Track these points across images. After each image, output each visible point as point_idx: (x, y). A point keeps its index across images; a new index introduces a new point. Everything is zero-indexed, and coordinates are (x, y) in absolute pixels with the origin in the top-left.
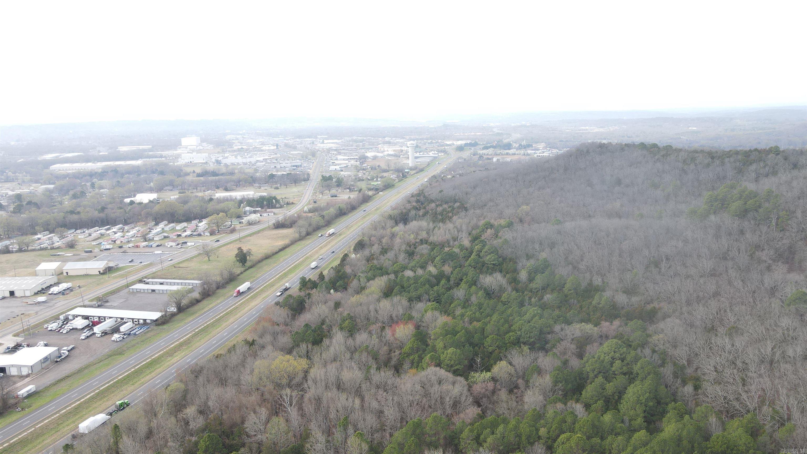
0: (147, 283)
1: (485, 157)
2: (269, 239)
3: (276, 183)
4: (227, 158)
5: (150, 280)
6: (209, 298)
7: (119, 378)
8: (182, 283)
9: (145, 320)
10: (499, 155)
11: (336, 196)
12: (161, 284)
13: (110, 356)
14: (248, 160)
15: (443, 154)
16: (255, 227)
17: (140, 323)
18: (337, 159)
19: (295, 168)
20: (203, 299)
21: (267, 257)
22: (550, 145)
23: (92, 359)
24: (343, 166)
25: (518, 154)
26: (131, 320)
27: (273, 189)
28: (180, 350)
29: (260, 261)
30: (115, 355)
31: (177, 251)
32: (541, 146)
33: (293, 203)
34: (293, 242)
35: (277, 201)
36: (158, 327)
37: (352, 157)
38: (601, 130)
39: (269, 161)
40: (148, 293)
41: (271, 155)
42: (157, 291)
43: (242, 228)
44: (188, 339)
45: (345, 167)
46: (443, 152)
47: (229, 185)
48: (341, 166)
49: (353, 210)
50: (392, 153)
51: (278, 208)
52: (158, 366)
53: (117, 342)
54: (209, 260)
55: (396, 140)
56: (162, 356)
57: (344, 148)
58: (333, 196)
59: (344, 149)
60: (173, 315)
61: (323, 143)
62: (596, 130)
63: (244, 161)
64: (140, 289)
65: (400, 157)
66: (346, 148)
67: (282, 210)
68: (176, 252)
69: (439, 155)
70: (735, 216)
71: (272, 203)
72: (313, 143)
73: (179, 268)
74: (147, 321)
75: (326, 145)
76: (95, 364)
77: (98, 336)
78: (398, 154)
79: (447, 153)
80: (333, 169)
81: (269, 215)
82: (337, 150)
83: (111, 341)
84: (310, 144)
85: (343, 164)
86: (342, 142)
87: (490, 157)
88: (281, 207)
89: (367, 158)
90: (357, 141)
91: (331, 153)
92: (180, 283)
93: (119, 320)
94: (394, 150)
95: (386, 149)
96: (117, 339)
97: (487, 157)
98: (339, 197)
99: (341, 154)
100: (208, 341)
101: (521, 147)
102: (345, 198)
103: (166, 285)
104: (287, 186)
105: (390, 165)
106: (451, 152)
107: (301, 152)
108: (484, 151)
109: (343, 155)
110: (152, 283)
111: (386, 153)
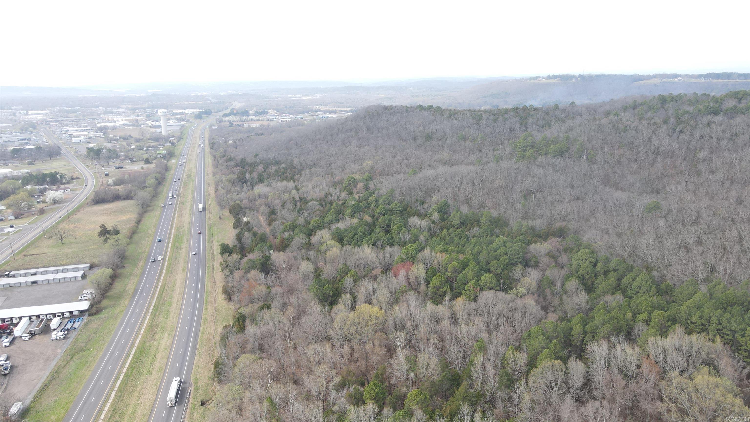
0: (11, 277)
1: (235, 124)
2: (103, 215)
5: (13, 273)
7: (124, 371)
9: (71, 313)
10: (245, 121)
11: (122, 168)
12: (33, 274)
13: (72, 355)
15: (186, 122)
16: (66, 204)
17: (65, 316)
18: (69, 131)
19: (28, 141)
20: (113, 281)
23: (53, 364)
25: (262, 120)
26: (51, 316)
27: (27, 166)
28: (157, 332)
30: (77, 353)
32: (272, 112)
33: (78, 178)
34: (141, 215)
35: (61, 176)
36: (94, 316)
38: (308, 97)
40: (28, 286)
42: (39, 283)
45: (88, 138)
46: (183, 120)
48: (84, 137)
49: (163, 179)
50: (126, 122)
52: (153, 351)
53: (61, 340)
54: (62, 243)
55: (112, 109)
57: (62, 119)
58: (118, 168)
60: (99, 301)
61: (27, 114)
64: (15, 284)
65: (141, 126)
67: (74, 186)
69: (182, 123)
70: (556, 156)
71: (58, 178)
72: (14, 114)
73: (31, 255)
74: (74, 313)
75: (34, 116)
76: (65, 366)
77: (25, 338)
78: (136, 124)
79: (188, 121)
80: (80, 141)
81: (64, 191)
82: (56, 121)
83: (53, 340)
84: (10, 115)
85: (83, 135)
86: (50, 113)
87: (240, 123)
88: (68, 183)
89: (105, 128)
90: (68, 112)
91: (52, 125)
92: (60, 270)
93: (34, 318)
94: (126, 120)
95: (115, 119)
96: (60, 338)
97: (237, 123)
98: (126, 168)
99: (67, 125)
100: (179, 318)
101: (257, 113)
102: (136, 168)
103: (42, 274)
104: (42, 161)
105: (143, 135)
106: (192, 120)
107: (11, 125)
108: (227, 118)
109: (71, 127)
110: (20, 275)
111: (122, 123)
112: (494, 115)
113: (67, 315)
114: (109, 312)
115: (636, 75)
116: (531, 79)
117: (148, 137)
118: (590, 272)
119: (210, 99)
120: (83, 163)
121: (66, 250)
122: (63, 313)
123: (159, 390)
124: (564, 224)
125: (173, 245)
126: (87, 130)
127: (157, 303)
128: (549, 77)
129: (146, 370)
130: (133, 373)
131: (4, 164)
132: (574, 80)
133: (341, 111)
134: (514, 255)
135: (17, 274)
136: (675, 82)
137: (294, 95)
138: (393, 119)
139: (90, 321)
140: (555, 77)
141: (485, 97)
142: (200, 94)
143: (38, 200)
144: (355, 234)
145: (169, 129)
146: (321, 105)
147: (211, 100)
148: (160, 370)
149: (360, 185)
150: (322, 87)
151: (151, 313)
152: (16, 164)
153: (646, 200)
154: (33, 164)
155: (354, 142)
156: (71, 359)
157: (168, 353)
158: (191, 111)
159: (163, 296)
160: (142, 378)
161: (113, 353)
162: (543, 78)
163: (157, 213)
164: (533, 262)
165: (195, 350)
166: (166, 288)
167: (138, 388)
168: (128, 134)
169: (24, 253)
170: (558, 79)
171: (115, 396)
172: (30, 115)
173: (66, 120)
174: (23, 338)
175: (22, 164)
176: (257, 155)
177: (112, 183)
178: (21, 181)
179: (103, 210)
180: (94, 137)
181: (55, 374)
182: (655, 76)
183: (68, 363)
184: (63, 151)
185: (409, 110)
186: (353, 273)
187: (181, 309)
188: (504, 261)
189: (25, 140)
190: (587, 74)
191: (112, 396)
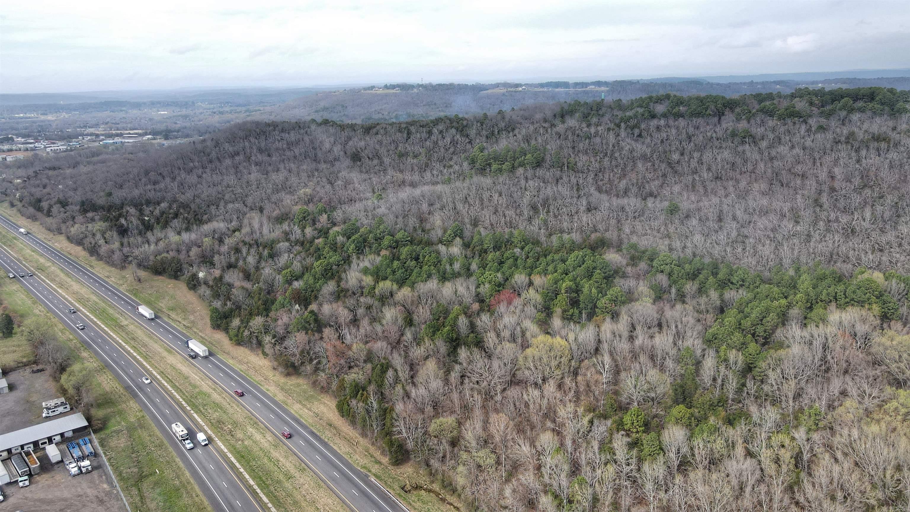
9: (62, 435)
17: (58, 441)
36: (102, 433)
53: (88, 472)
74: (66, 435)
77: (24, 484)
113: (59, 439)
114: (119, 422)
116: (364, 89)
122: (49, 439)
127: (184, 397)
128: (386, 87)
133: (130, 134)
136: (520, 91)
139: (105, 438)
140: (393, 87)
156: (140, 491)
157: (286, 449)
170: (397, 89)
174: (21, 484)
176: (110, 194)
182: (497, 85)
183: (142, 496)
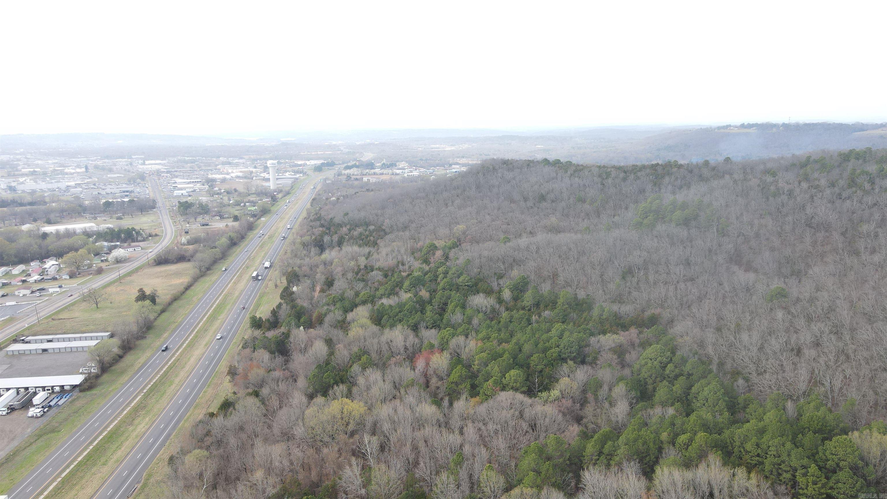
0: (27, 342)
1: (353, 177)
2: (158, 277)
3: (115, 212)
4: (22, 183)
5: (30, 338)
6: (132, 352)
7: (80, 459)
8: (80, 337)
9: (62, 387)
10: (366, 175)
11: (207, 225)
13: (40, 436)
14: (55, 186)
15: (302, 175)
16: (127, 264)
17: (55, 391)
18: (176, 183)
19: (128, 193)
20: (125, 353)
21: (176, 299)
22: (413, 164)
23: (15, 444)
24: (190, 190)
25: (386, 174)
26: (41, 389)
27: (115, 220)
28: (139, 416)
29: (170, 304)
30: (46, 434)
31: (40, 300)
32: (402, 165)
33: (156, 235)
34: (196, 280)
35: (138, 233)
36: (85, 393)
37: (192, 181)
38: (453, 148)
39: (84, 186)
40: (37, 354)
41: (85, 179)
42: (50, 351)
43: (108, 267)
44: (141, 402)
45: (192, 191)
46: (301, 173)
47: (52, 216)
48: (188, 190)
49: (242, 239)
50: (240, 174)
51: (140, 241)
52: (123, 438)
53: (37, 417)
54: (98, 308)
55: (233, 160)
56: (118, 428)
57: (176, 169)
58: (203, 225)
59: (177, 171)
60: (97, 377)
61: (144, 164)
62: (448, 149)
63: (50, 186)
64: (24, 351)
65: (252, 179)
66: (179, 170)
67: (148, 244)
68: (38, 302)
69: (298, 176)
70: (680, 224)
71: (133, 236)
72: (131, 164)
73: (59, 319)
74: (65, 388)
75: (150, 166)
76: (25, 448)
77: (2, 413)
78: (249, 176)
79: (305, 174)
80: (182, 194)
81: (135, 250)
82: (168, 172)
83: (29, 417)
84: (127, 165)
85: (187, 188)
86: (168, 163)
87: (358, 177)
88: (144, 240)
89: (214, 180)
90: (187, 162)
91: (163, 176)
92: (77, 337)
93: (22, 390)
94: (241, 172)
95: (230, 171)
96: (36, 415)
97: (355, 177)
98: (211, 225)
99: (177, 177)
100: (171, 401)
101: (384, 166)
102: (221, 226)
103: (58, 341)
104: (132, 215)
105: (248, 189)
106: (309, 172)
107: (123, 176)
108: (348, 171)
109: (181, 178)
110: (36, 342)
111: (233, 175)
112: (625, 172)
113: (57, 389)
114: (103, 389)
115: (858, 123)
116: (719, 128)
117: (253, 192)
118: (653, 375)
119: (342, 149)
120: (172, 219)
121: (98, 315)
122: (53, 387)
123: (103, 484)
124: (658, 311)
125: (211, 315)
126: (193, 182)
127: (158, 382)
128: (743, 126)
129: (103, 460)
130: (88, 462)
131: (93, 218)
132: (774, 130)
134: (566, 348)
135: (33, 340)
137: (438, 146)
138: (509, 175)
139: (78, 398)
141: (659, 150)
142: (334, 143)
143: (103, 259)
144: (400, 312)
145: (279, 182)
146: (463, 157)
147: (342, 151)
148: (117, 461)
149: (439, 253)
150: (472, 136)
151: (145, 393)
152: (105, 218)
153: (777, 284)
154: (121, 219)
155: (458, 201)
156: (36, 440)
157: (137, 441)
158: (313, 162)
159: (168, 374)
160: (94, 470)
161: (80, 437)
162: (736, 127)
163: (214, 278)
164: (591, 358)
165: (168, 439)
166: (177, 364)
167: (84, 481)
168: (233, 188)
169: (53, 317)
170: (754, 128)
171: (55, 487)
172: (147, 165)
173: (180, 171)
175: (111, 218)
176: (347, 214)
177: (186, 242)
178: (95, 236)
179: (161, 272)
180: (198, 190)
181: (11, 457)
183: (31, 444)
184: (159, 204)
185: (531, 164)
186: (365, 360)
187: (179, 390)
188: (552, 356)
189: (127, 192)
190: (794, 122)
191: (51, 488)
